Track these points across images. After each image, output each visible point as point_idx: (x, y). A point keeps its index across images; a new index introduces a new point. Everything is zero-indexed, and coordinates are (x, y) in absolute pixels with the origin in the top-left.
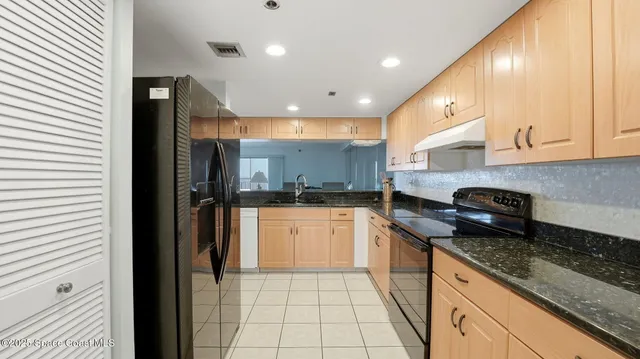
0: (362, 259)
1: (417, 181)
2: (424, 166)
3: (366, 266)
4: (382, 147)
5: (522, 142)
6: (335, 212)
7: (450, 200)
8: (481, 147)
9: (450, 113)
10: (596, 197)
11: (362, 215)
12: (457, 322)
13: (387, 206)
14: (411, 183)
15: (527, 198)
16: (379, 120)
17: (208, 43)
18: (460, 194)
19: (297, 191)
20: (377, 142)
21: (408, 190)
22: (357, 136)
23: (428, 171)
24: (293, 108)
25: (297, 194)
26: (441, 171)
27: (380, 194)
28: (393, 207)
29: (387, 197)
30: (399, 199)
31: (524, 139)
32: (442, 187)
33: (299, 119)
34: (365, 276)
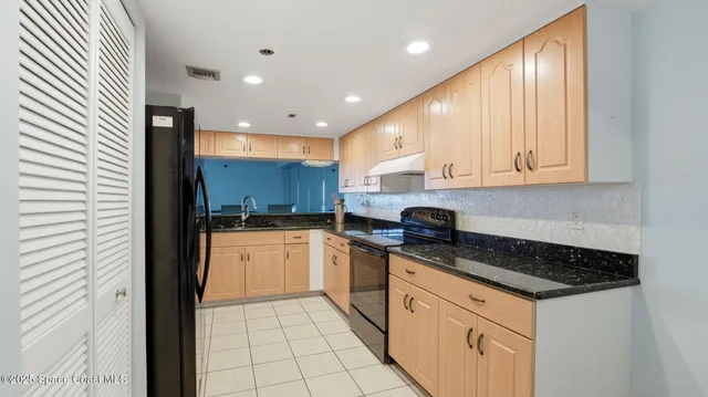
0: (317, 283)
1: (367, 202)
2: (377, 189)
3: (321, 288)
4: (334, 168)
5: (447, 174)
6: (289, 235)
7: (398, 219)
8: (422, 174)
9: (399, 144)
10: (490, 212)
11: (316, 237)
12: (408, 305)
13: (340, 228)
14: (363, 204)
15: (452, 213)
16: (331, 140)
17: (187, 67)
18: (407, 213)
19: (243, 214)
20: (329, 164)
21: (360, 211)
22: (309, 157)
23: (381, 193)
24: (244, 125)
25: (244, 218)
26: (390, 193)
27: (332, 216)
28: (346, 229)
29: (339, 219)
30: (351, 220)
31: (448, 172)
32: (391, 207)
33: (247, 134)
34: (321, 299)
